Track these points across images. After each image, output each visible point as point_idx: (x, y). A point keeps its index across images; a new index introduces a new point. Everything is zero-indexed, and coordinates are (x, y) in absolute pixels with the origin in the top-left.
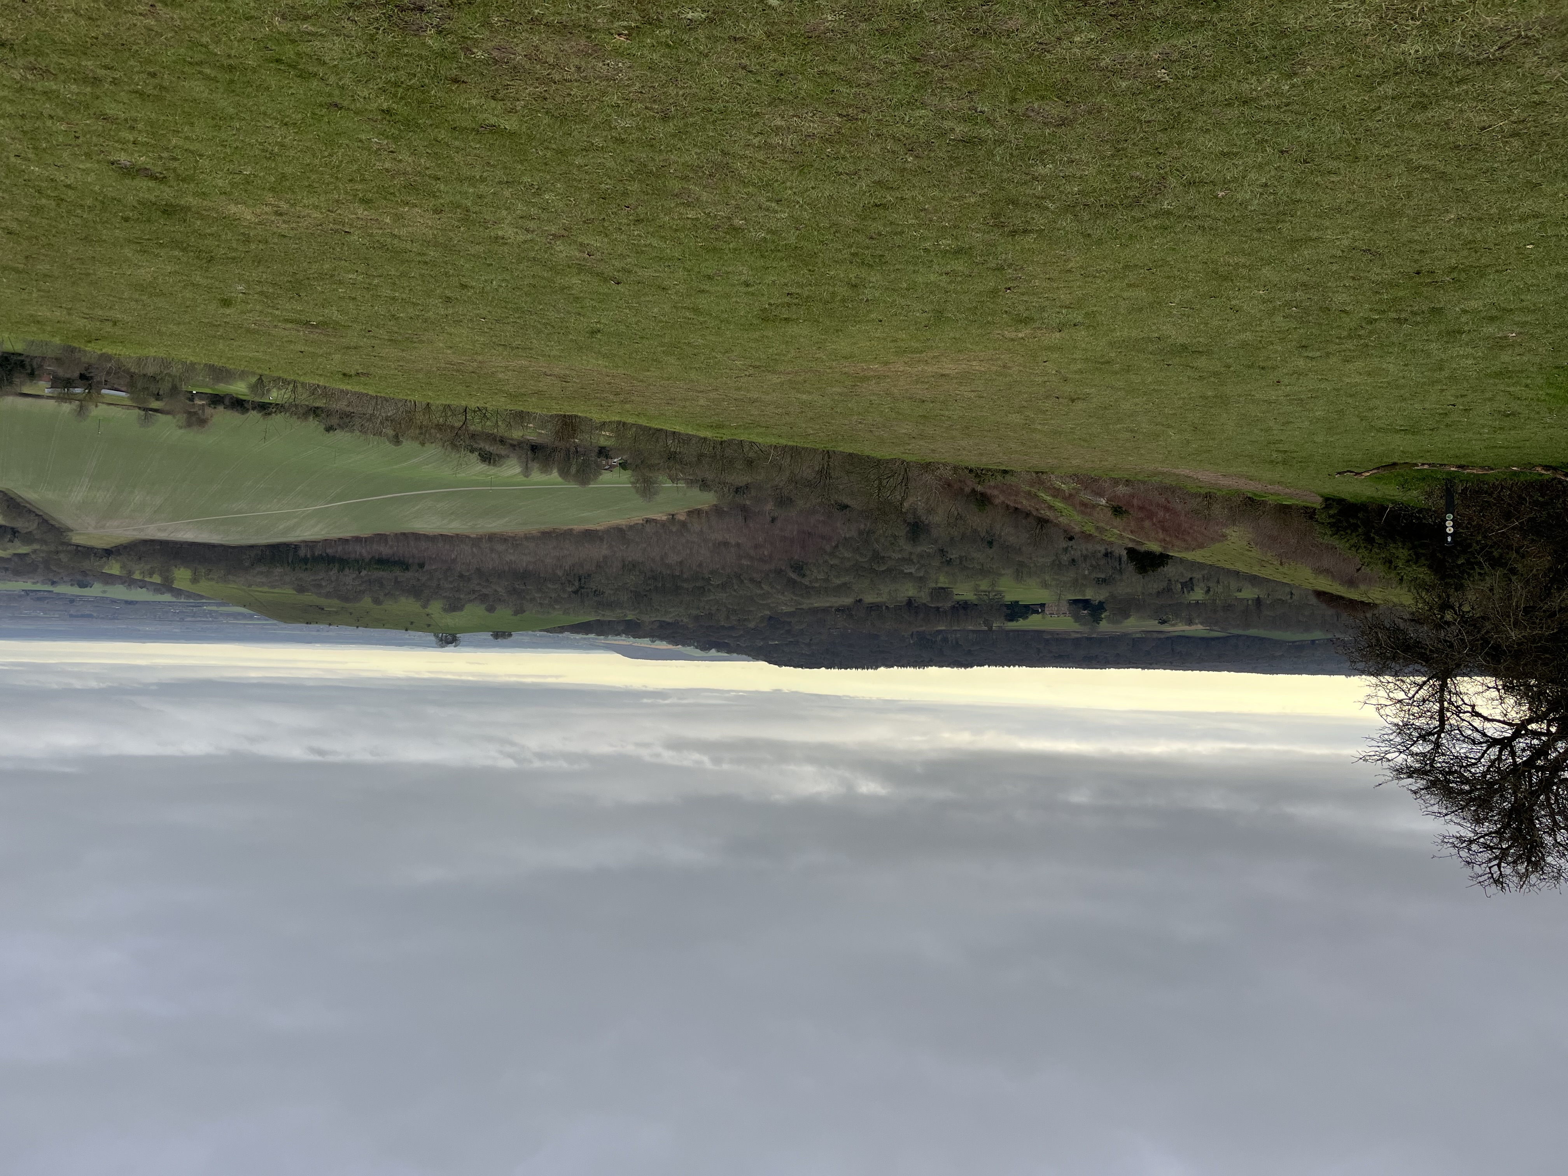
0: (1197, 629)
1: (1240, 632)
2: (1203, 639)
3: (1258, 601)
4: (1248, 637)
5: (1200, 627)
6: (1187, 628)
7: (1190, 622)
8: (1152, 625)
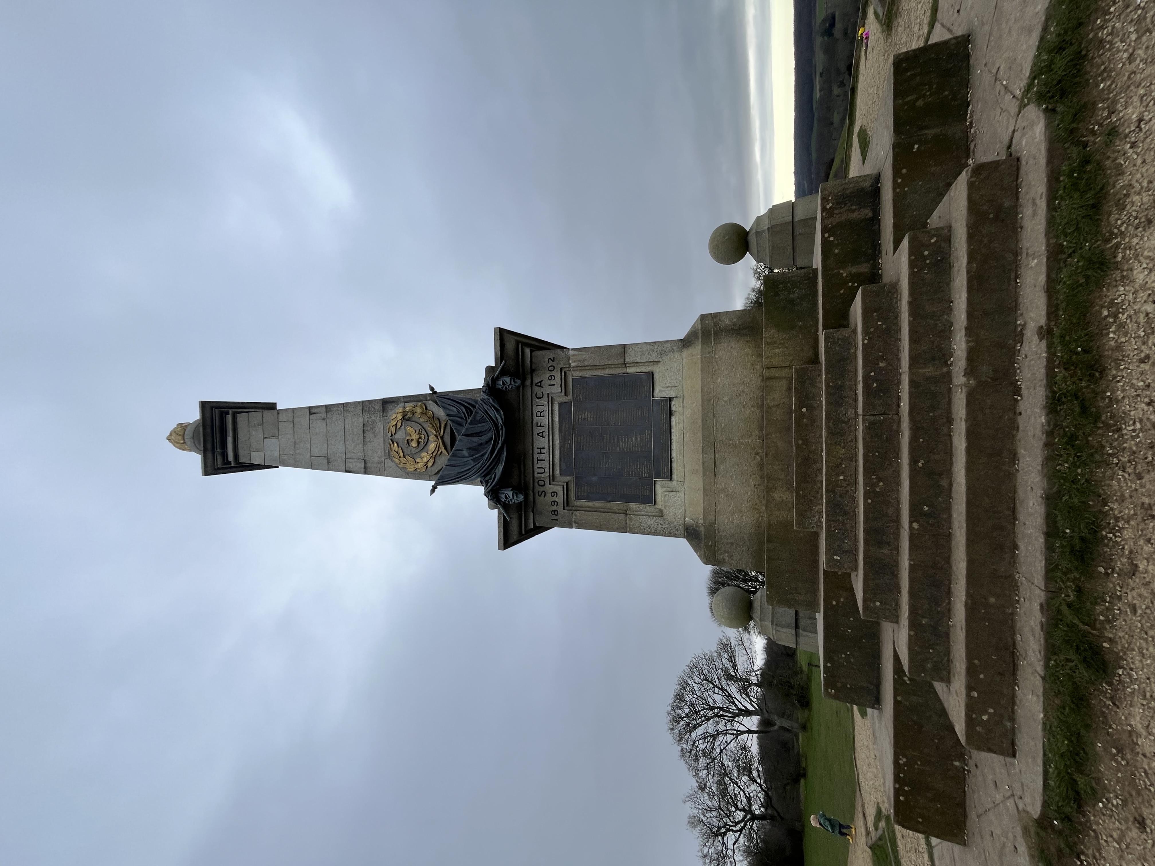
0: (817, 94)
1: (815, 118)
2: (812, 99)
3: (832, 123)
4: (813, 122)
5: (818, 96)
6: (818, 88)
7: (820, 90)
8: (819, 69)
